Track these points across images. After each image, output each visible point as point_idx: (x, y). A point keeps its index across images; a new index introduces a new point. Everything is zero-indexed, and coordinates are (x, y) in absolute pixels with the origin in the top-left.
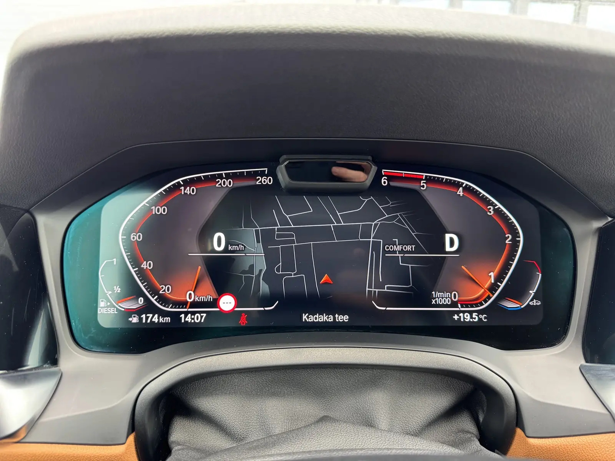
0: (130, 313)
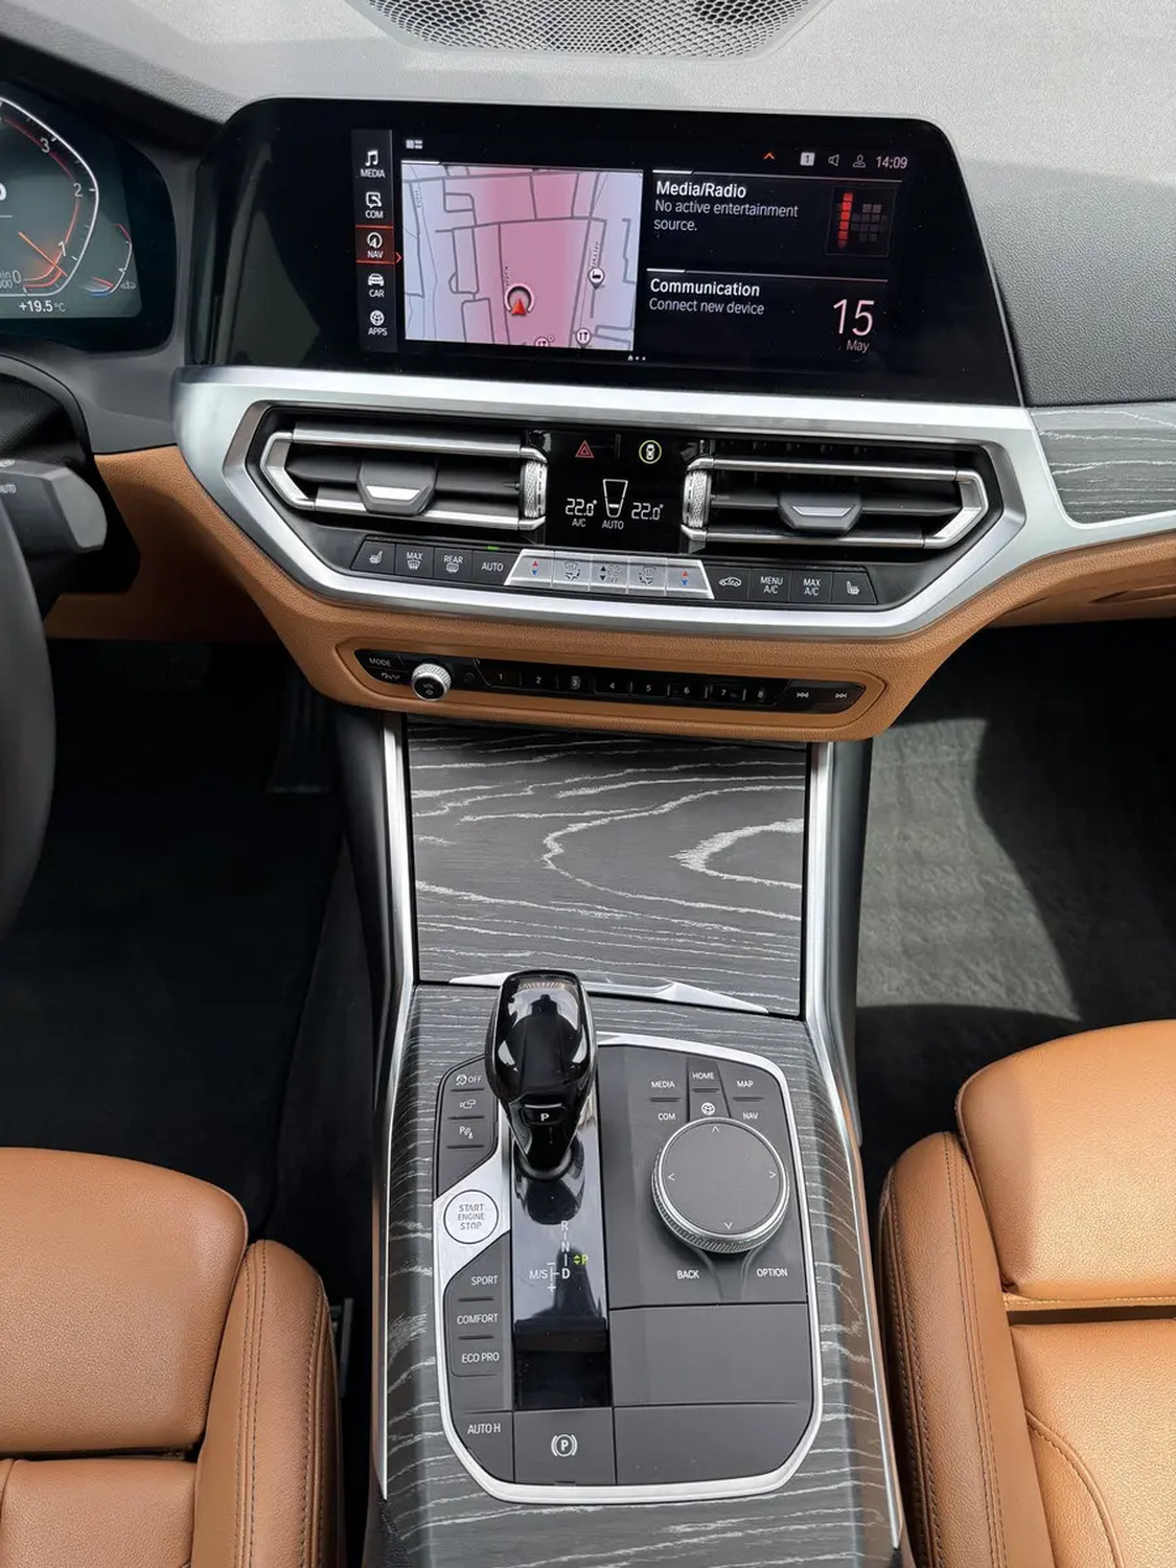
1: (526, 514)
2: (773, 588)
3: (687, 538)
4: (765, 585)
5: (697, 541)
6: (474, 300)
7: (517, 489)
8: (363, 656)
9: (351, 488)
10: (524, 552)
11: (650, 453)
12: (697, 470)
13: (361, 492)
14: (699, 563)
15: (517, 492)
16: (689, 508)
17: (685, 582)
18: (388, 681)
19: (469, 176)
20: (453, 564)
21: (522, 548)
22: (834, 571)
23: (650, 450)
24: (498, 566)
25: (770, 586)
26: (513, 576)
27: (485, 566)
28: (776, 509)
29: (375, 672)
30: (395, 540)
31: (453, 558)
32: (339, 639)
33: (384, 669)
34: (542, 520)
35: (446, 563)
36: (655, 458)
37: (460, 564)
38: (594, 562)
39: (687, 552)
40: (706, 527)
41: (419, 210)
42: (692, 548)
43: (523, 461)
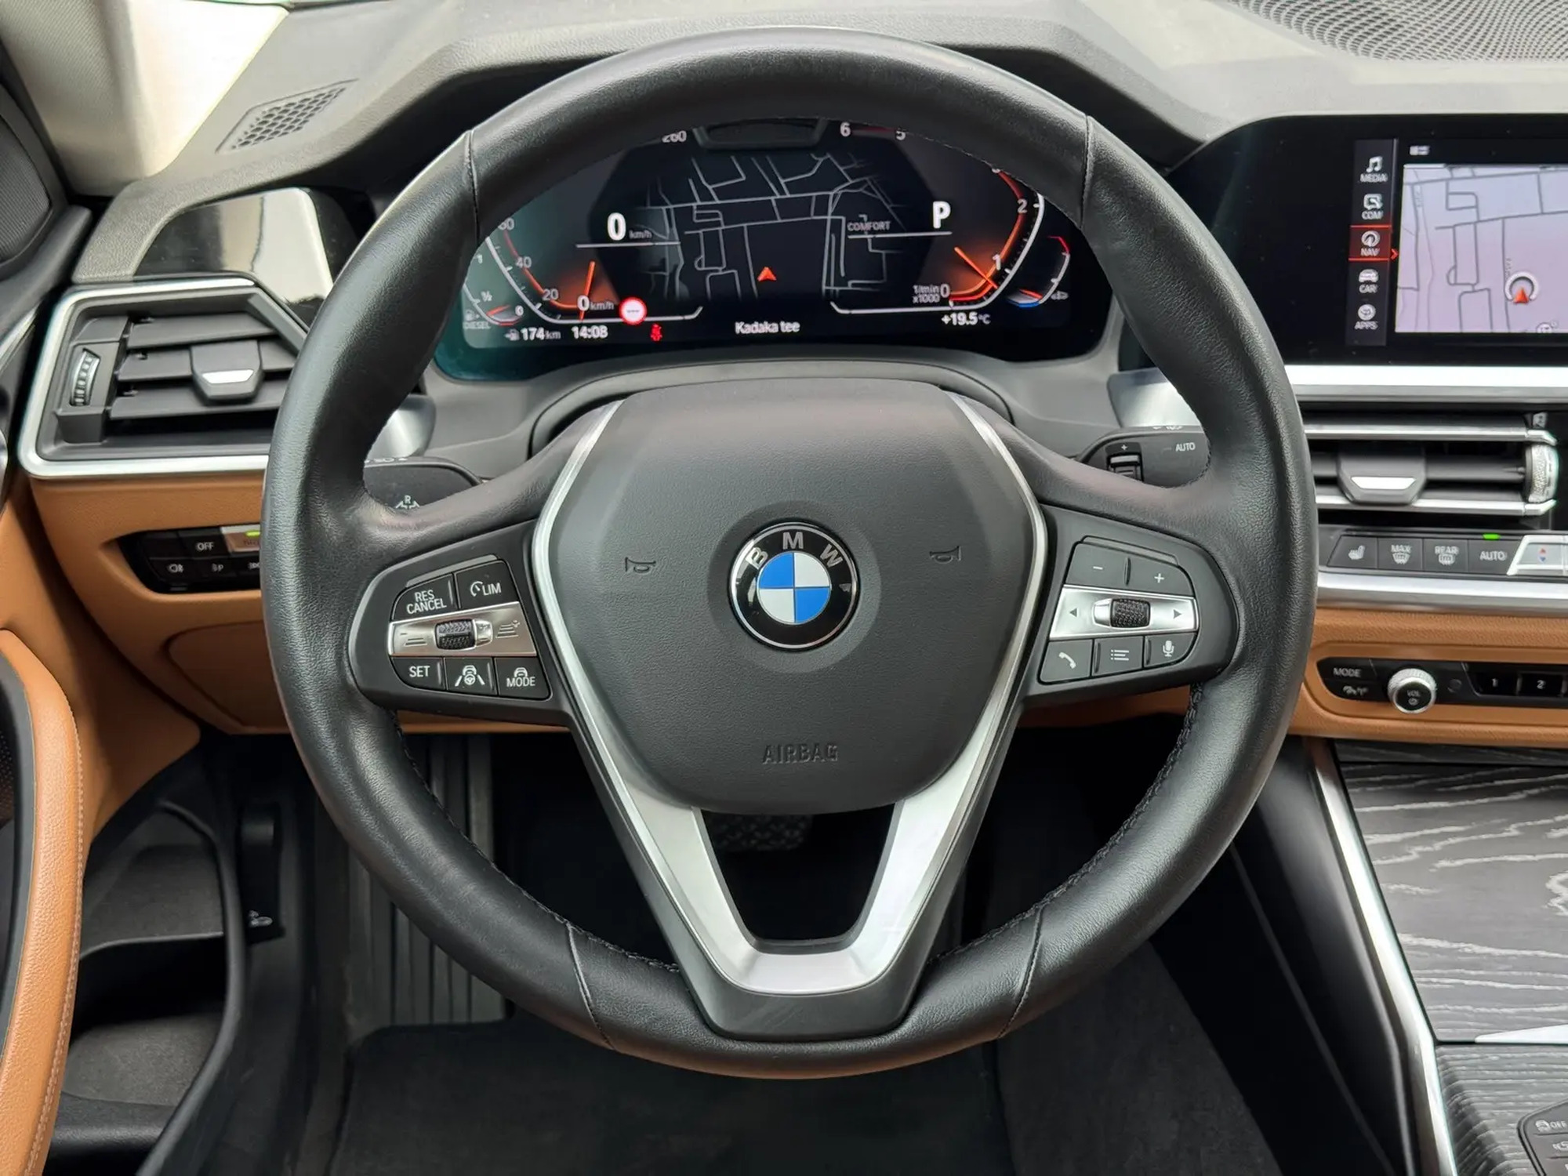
0: (506, 328)
1: (1533, 498)
6: (1474, 291)
7: (1521, 473)
8: (1327, 667)
10: (1528, 539)
13: (1342, 485)
15: (1522, 477)
18: (1351, 697)
19: (1474, 177)
20: (1447, 554)
21: (1523, 535)
24: (1499, 555)
26: (1517, 564)
27: (1484, 556)
29: (1335, 686)
30: (1379, 534)
31: (1446, 549)
34: (1552, 503)
35: (1439, 555)
37: (1454, 555)
41: (1420, 210)
43: (1528, 444)
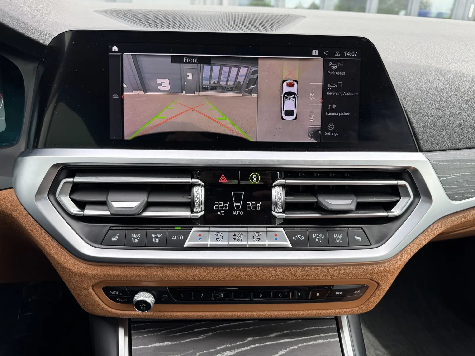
1: (195, 210)
2: (320, 240)
3: (275, 217)
4: (316, 238)
5: (280, 219)
7: (190, 199)
8: (107, 290)
9: (104, 204)
10: (194, 229)
11: (255, 179)
12: (277, 185)
13: (108, 205)
14: (282, 229)
15: (190, 200)
16: (276, 204)
17: (276, 239)
18: (120, 302)
20: (156, 237)
21: (193, 227)
22: (347, 230)
23: (255, 177)
24: (181, 237)
25: (318, 239)
26: (189, 241)
27: (174, 238)
28: (317, 201)
29: (113, 298)
30: (125, 228)
31: (157, 235)
32: (94, 282)
33: (119, 296)
34: (203, 212)
35: (153, 238)
36: (257, 181)
37: (160, 238)
38: (230, 231)
39: (275, 224)
40: (283, 212)
42: (277, 222)
43: (193, 185)
